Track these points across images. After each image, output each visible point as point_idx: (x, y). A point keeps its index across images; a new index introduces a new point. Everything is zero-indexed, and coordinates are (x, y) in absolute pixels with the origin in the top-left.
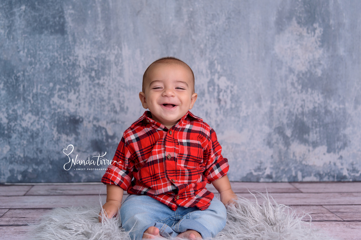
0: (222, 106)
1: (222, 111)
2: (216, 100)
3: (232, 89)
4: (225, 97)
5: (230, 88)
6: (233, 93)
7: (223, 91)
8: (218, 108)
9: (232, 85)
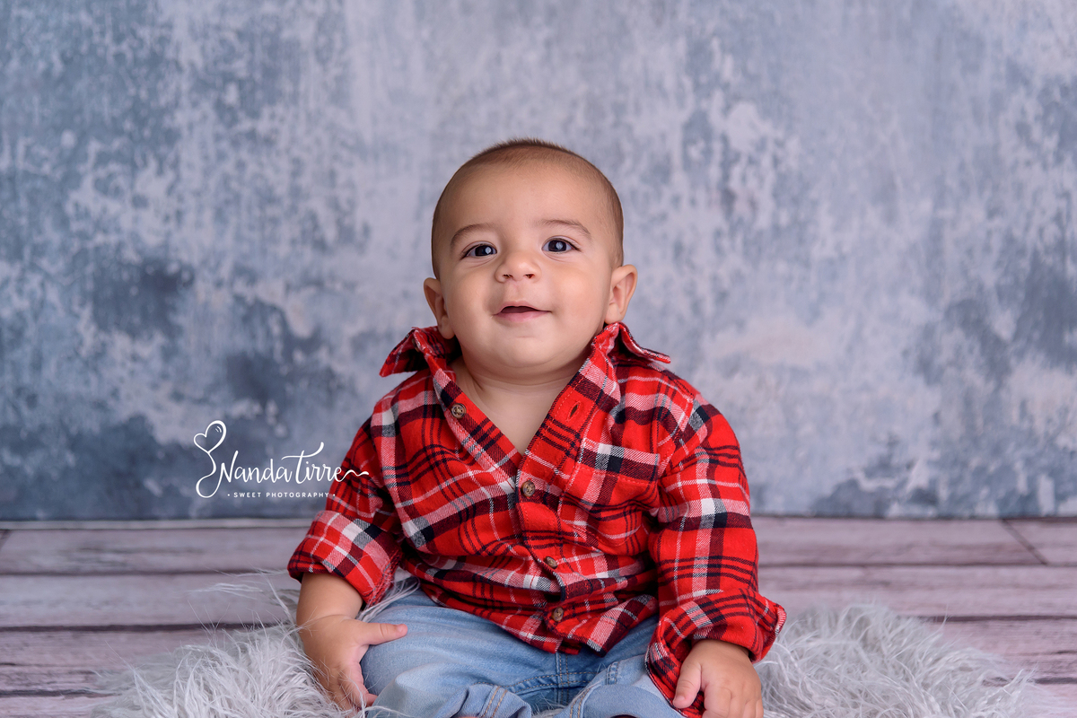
0: (740, 221)
1: (739, 240)
2: (716, 195)
3: (780, 153)
4: (752, 183)
5: (771, 146)
6: (783, 168)
7: (744, 160)
8: (725, 227)
9: (780, 134)
